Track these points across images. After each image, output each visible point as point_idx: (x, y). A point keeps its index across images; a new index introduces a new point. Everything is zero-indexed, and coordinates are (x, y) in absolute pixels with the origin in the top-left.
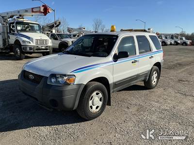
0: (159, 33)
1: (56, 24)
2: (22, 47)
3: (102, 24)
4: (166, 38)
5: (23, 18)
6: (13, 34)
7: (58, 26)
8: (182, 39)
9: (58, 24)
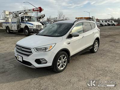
0: (98, 19)
1: (42, 16)
2: (29, 29)
3: (63, 14)
4: (103, 22)
5: (27, 14)
6: (24, 23)
7: (43, 17)
8: (112, 22)
9: (43, 16)
